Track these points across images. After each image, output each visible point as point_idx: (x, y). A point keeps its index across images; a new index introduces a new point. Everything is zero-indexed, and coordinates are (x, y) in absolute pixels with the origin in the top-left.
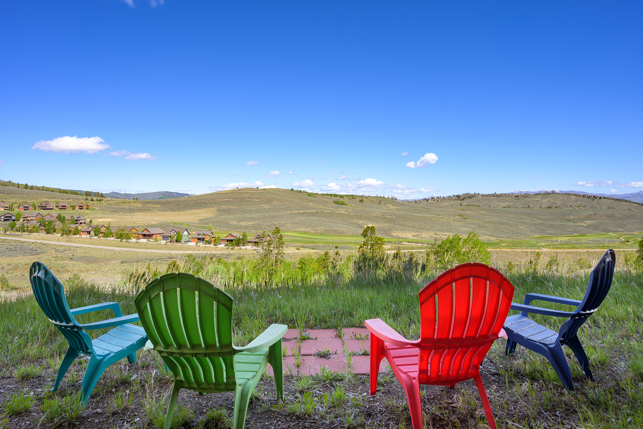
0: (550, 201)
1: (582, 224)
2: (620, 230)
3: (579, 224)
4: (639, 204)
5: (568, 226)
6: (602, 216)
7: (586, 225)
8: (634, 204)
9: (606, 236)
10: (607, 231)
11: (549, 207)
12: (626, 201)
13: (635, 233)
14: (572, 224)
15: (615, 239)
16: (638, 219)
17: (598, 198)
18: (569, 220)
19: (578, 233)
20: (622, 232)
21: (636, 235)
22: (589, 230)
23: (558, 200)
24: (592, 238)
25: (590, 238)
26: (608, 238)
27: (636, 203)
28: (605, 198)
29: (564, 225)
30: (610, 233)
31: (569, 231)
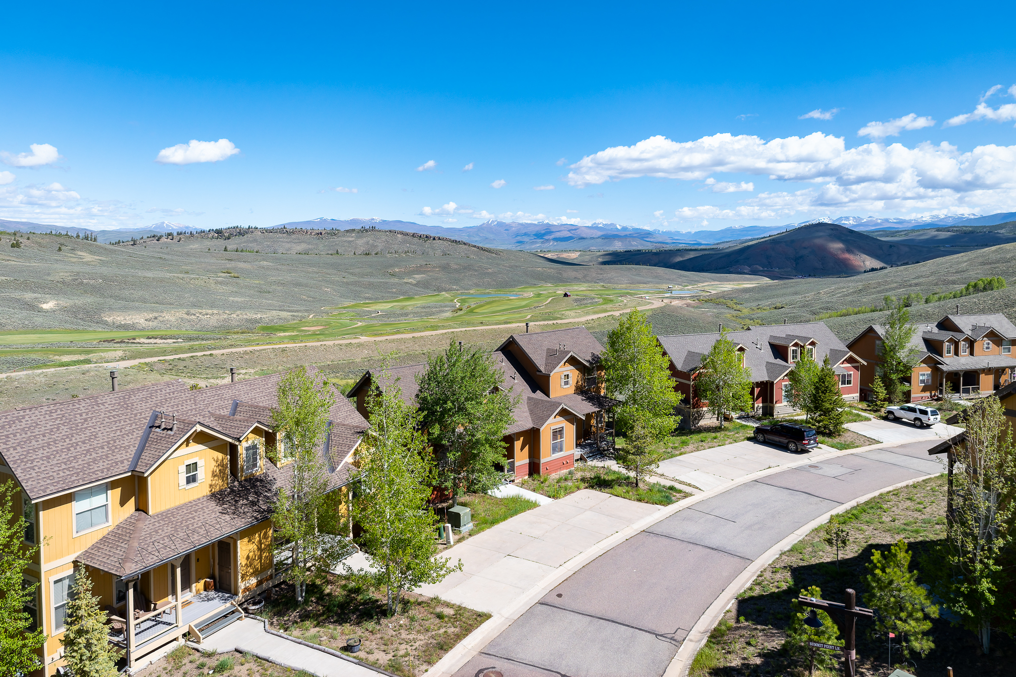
0: (368, 243)
1: (410, 280)
2: (455, 287)
3: (405, 280)
4: (478, 248)
5: (392, 285)
6: (434, 267)
7: (414, 282)
8: (473, 248)
9: (437, 298)
10: (440, 290)
11: (366, 254)
12: (465, 244)
13: (471, 292)
14: (396, 280)
15: (448, 303)
16: (476, 271)
17: (432, 238)
18: (393, 275)
19: (404, 295)
20: (457, 290)
21: (472, 294)
22: (418, 289)
23: (380, 241)
24: (421, 302)
25: (419, 302)
26: (440, 301)
27: (475, 246)
28: (439, 239)
29: (387, 283)
30: (443, 293)
31: (392, 293)
